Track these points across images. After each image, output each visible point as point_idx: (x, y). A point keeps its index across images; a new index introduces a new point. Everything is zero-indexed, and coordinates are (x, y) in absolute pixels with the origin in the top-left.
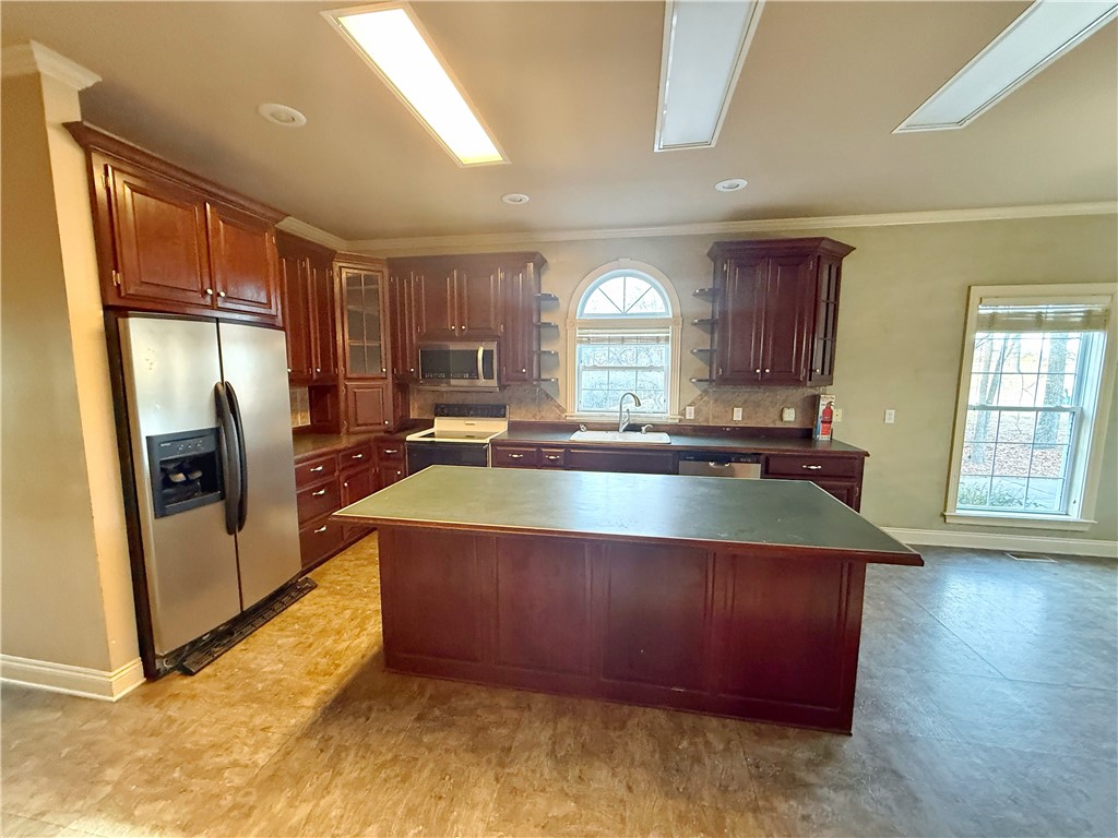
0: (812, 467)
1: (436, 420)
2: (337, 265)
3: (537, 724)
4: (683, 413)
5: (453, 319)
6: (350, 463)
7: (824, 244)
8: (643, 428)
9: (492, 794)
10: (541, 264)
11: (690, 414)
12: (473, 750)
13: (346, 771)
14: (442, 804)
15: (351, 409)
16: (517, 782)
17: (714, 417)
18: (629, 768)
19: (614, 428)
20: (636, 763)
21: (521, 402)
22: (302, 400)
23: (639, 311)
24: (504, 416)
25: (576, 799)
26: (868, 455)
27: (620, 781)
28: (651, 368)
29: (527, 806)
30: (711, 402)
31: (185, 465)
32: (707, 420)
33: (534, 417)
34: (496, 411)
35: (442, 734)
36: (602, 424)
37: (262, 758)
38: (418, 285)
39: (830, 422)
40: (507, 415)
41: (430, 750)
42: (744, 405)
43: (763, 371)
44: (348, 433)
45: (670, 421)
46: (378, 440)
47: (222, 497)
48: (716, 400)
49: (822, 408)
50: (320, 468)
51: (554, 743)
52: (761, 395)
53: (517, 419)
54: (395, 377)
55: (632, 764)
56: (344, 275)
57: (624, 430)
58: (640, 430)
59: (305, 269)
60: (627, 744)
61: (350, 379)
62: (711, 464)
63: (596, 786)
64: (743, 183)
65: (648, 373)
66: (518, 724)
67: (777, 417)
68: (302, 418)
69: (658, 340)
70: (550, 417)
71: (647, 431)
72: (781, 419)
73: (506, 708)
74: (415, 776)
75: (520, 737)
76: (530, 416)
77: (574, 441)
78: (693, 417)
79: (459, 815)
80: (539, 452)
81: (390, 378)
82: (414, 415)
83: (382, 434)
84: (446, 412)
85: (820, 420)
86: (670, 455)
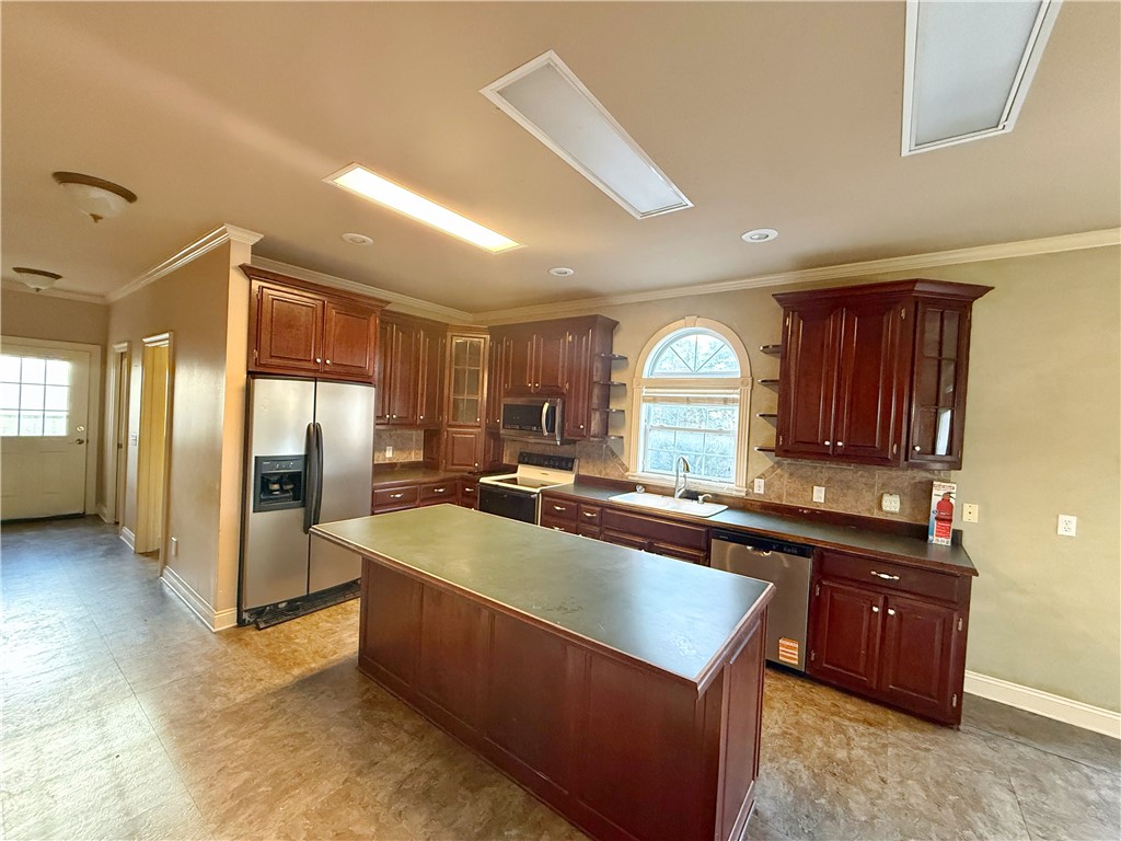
0: (882, 576)
1: (520, 467)
2: (449, 334)
3: (414, 755)
4: (750, 485)
5: (530, 379)
6: (431, 495)
7: (918, 287)
8: (701, 498)
9: (331, 790)
10: (611, 327)
11: (759, 487)
12: (352, 752)
13: (271, 728)
14: (297, 780)
15: (450, 450)
16: (355, 793)
17: (789, 494)
18: (444, 826)
19: (667, 492)
20: (453, 827)
21: (590, 457)
22: (417, 440)
23: (708, 370)
24: (571, 469)
25: (380, 827)
26: (977, 575)
27: (425, 833)
28: (720, 432)
29: (344, 813)
30: (786, 476)
31: (282, 479)
32: (779, 497)
33: (600, 473)
34: (564, 464)
35: (346, 730)
36: (663, 488)
37: (240, 698)
38: (508, 347)
39: (951, 521)
40: (575, 468)
41: (328, 738)
42: (828, 484)
43: (835, 444)
44: (446, 471)
45: (735, 493)
46: (462, 478)
47: (304, 505)
48: (791, 474)
49: (935, 500)
50: (398, 496)
51: (410, 775)
52: (849, 472)
53: (583, 472)
54: (487, 427)
55: (450, 825)
56: (454, 344)
57: (680, 497)
58: (697, 499)
59: (418, 340)
60: (464, 806)
61: (450, 426)
62: (749, 548)
63: (405, 826)
64: (773, 234)
65: (718, 438)
66: (400, 748)
67: (874, 504)
68: (416, 454)
69: (725, 401)
70: (613, 474)
71: (705, 501)
72: (880, 506)
73: (406, 731)
74: (302, 751)
75: (393, 758)
76: (596, 471)
77: (611, 502)
78: (762, 492)
79: (299, 793)
80: (578, 508)
81: (484, 428)
82: (506, 461)
83: (466, 474)
84: (526, 459)
85: (933, 516)
86: (703, 530)
